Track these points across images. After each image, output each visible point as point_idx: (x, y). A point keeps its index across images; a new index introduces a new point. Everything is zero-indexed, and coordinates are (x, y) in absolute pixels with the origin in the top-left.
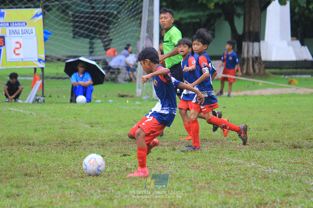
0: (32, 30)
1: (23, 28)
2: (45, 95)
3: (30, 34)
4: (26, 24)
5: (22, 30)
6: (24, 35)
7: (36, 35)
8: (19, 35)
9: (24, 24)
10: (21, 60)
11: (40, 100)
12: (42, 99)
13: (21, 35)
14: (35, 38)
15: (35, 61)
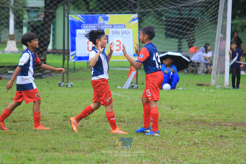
0: (129, 31)
1: (123, 29)
2: (138, 82)
3: (128, 34)
4: (125, 26)
5: (122, 31)
6: (123, 35)
7: (132, 35)
8: (119, 35)
9: (124, 26)
10: (120, 55)
11: (134, 87)
12: (136, 85)
13: (121, 35)
14: (132, 37)
15: (132, 56)
